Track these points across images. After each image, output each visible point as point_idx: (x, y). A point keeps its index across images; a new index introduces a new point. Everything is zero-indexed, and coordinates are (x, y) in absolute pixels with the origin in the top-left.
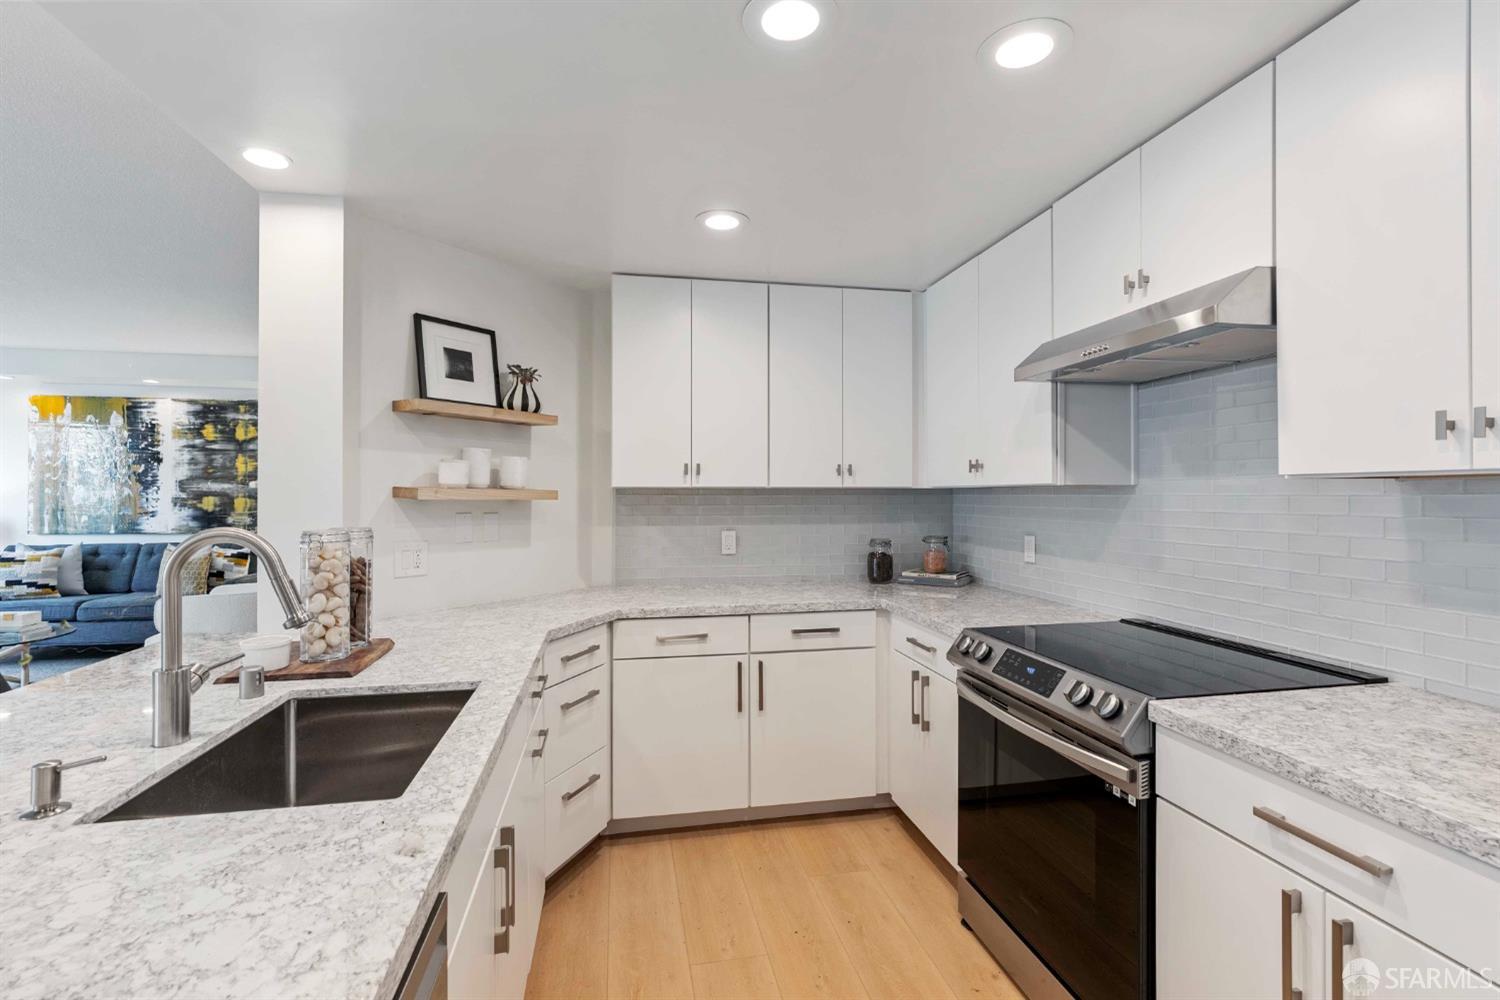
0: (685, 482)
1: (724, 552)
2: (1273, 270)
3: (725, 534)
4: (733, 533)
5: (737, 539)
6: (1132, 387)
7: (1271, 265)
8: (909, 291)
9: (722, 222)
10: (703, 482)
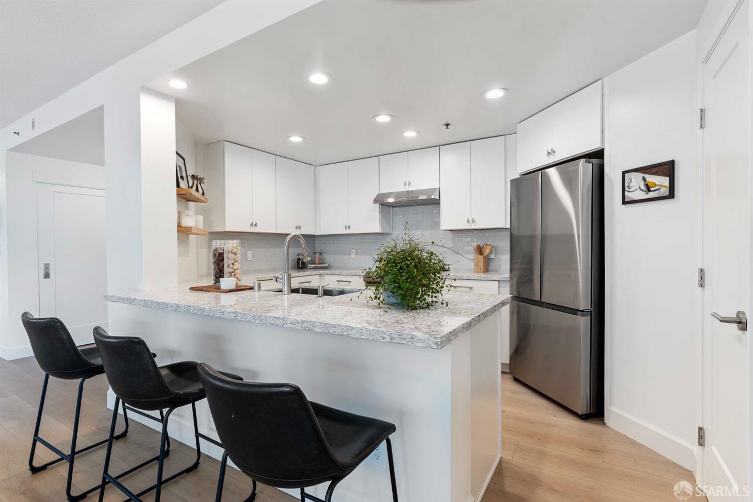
0: (251, 230)
1: (248, 259)
2: (439, 188)
3: (248, 252)
4: (251, 252)
5: (253, 254)
6: (391, 208)
7: (439, 187)
8: (312, 165)
9: (296, 139)
10: (257, 230)
